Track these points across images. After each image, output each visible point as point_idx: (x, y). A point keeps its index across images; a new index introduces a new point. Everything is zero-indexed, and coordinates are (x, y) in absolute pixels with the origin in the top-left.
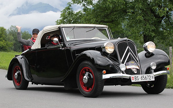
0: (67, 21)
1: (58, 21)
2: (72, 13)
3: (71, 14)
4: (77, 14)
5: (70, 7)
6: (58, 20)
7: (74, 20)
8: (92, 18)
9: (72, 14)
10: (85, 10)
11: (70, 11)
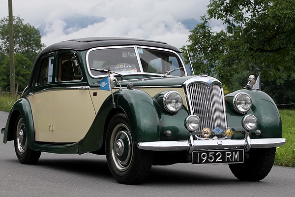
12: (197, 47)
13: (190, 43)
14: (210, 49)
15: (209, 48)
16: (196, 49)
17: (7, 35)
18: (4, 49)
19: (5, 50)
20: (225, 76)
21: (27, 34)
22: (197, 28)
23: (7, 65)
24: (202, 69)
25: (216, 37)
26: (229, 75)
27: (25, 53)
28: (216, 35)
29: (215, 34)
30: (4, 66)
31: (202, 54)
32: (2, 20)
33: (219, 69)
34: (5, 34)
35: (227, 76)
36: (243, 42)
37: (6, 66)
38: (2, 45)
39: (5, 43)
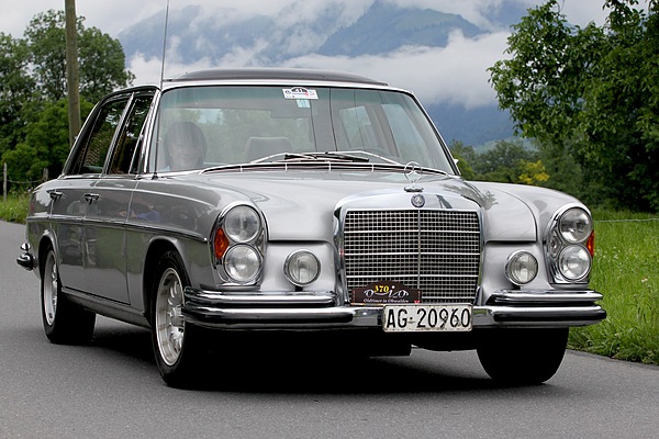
0: (538, 67)
1: (501, 67)
2: (561, 32)
3: (556, 36)
4: (580, 37)
5: (551, 10)
6: (499, 64)
7: (570, 63)
8: (649, 56)
9: (562, 35)
10: (616, 19)
11: (550, 27)
12: (530, 64)
13: (513, 56)
14: (560, 70)
15: (559, 66)
16: (528, 69)
17: (47, 54)
18: (40, 84)
19: (44, 87)
20: (605, 134)
21: (93, 50)
22: (530, 18)
23: (49, 120)
24: (545, 120)
25: (577, 41)
26: (614, 132)
27: (87, 94)
28: (577, 34)
29: (574, 33)
30: (41, 123)
31: (544, 83)
32: (36, 21)
33: (590, 116)
34: (42, 50)
35: (609, 133)
36: (651, 50)
37: (47, 124)
38: (36, 75)
39: (44, 70)
